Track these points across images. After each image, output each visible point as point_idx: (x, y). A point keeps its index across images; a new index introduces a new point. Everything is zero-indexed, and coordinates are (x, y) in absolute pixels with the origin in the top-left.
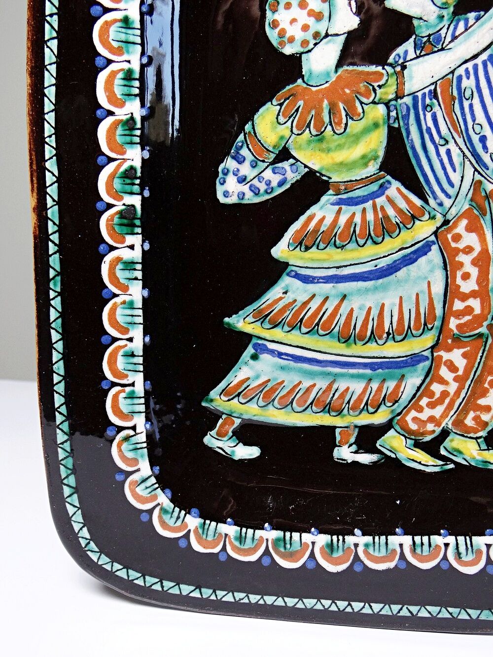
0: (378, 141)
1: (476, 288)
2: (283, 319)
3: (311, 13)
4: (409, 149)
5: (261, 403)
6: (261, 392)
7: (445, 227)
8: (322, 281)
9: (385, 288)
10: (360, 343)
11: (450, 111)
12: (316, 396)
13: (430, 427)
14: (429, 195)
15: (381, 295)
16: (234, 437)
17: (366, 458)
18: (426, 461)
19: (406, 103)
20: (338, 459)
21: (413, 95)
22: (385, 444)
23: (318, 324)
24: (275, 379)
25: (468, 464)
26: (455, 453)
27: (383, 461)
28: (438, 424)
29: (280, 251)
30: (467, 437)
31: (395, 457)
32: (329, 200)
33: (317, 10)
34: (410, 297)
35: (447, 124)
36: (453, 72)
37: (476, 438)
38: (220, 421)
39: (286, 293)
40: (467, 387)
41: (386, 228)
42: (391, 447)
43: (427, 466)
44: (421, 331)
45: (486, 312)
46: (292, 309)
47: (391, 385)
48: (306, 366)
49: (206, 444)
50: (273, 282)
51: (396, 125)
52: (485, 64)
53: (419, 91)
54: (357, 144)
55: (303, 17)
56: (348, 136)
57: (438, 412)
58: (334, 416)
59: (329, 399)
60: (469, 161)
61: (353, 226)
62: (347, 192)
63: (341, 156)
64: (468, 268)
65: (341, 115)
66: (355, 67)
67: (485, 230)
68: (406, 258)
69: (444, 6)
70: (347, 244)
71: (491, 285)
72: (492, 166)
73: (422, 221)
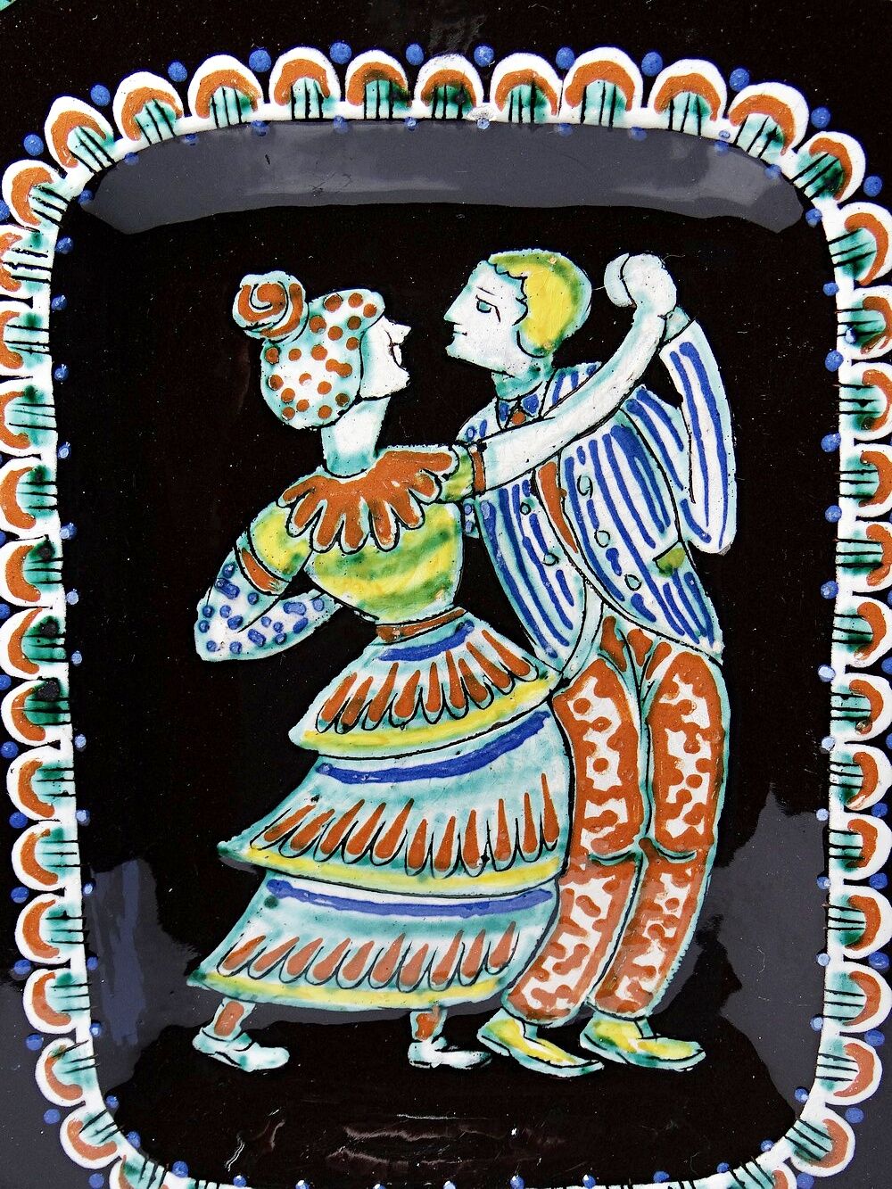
0: (448, 561)
1: (619, 783)
2: (314, 841)
3: (332, 366)
4: (497, 571)
5: (287, 976)
6: (285, 958)
7: (563, 690)
8: (373, 779)
9: (475, 787)
10: (440, 875)
11: (557, 513)
12: (375, 962)
13: (561, 1004)
14: (533, 641)
15: (470, 797)
16: (244, 1034)
17: (461, 1059)
18: (559, 1060)
19: (490, 501)
20: (415, 1062)
21: (500, 488)
22: (491, 1034)
23: (371, 847)
24: (307, 936)
25: (624, 1062)
26: (603, 1045)
27: (488, 1062)
28: (574, 999)
29: (304, 733)
30: (620, 1018)
31: (508, 1055)
32: (376, 652)
33: (341, 361)
34: (515, 801)
35: (554, 532)
36: (558, 454)
37: (636, 1020)
38: (220, 1009)
39: (316, 799)
40: (615, 938)
41: (469, 695)
42: (501, 1039)
43: (560, 1067)
44: (537, 851)
45: (636, 819)
46: (328, 825)
47: (495, 939)
48: (355, 914)
49: (197, 1048)
50: (293, 781)
51: (476, 535)
52: (606, 439)
53: (509, 482)
54: (416, 565)
55: (319, 372)
56: (401, 554)
57: (572, 978)
58: (407, 992)
59: (397, 965)
60: (594, 588)
61: (418, 692)
62: (405, 640)
63: (390, 584)
64: (604, 752)
65: (387, 522)
66: (406, 448)
67: (626, 692)
68: (505, 740)
69: (539, 353)
70: (409, 721)
71: (641, 778)
72: (628, 594)
73: (525, 681)
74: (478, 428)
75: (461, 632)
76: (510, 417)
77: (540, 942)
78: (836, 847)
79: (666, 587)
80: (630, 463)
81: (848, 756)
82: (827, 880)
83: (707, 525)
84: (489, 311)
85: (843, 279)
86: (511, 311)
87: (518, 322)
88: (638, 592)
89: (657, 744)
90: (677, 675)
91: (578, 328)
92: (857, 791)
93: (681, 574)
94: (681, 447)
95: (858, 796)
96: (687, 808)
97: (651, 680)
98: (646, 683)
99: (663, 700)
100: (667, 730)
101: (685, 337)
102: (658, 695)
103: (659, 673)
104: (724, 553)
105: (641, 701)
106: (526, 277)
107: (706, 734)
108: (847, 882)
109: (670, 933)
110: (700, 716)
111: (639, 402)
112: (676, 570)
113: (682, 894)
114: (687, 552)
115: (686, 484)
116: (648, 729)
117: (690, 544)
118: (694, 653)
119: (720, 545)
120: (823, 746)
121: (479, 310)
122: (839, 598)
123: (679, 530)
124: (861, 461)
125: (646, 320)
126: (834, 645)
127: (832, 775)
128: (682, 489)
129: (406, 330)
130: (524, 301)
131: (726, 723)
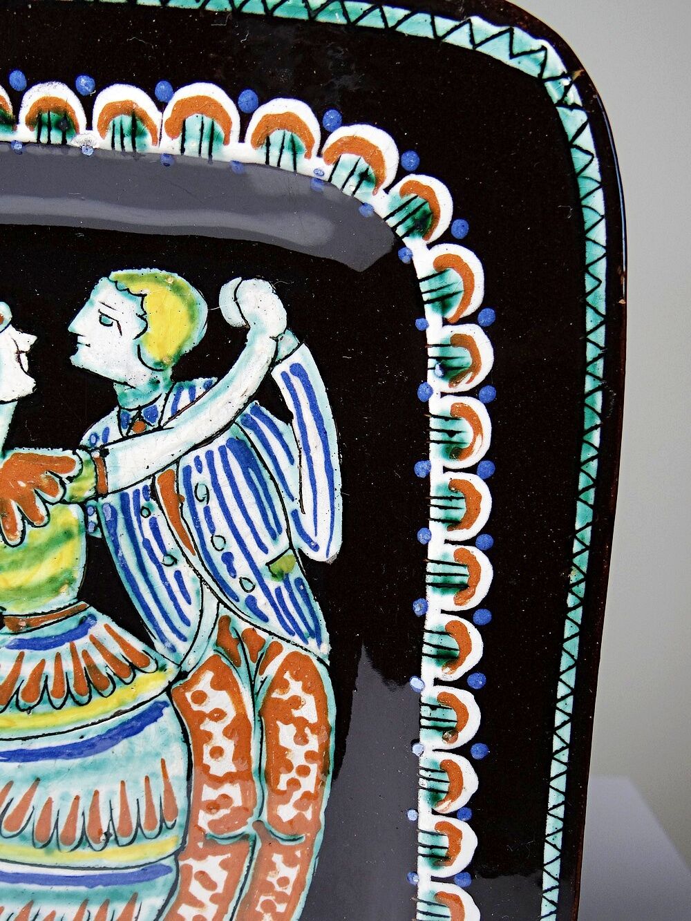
0: (72, 558)
1: (234, 769)
4: (119, 569)
7: (181, 682)
8: (1, 758)
9: (98, 769)
11: (177, 517)
14: (154, 636)
15: (93, 778)
19: (112, 504)
21: (121, 492)
32: (4, 641)
34: (136, 782)
35: (173, 534)
40: (231, 911)
41: (93, 684)
44: (157, 830)
45: (250, 803)
47: (119, 908)
52: (222, 450)
53: (130, 486)
54: (41, 561)
56: (27, 550)
60: (210, 588)
61: (43, 679)
62: (31, 631)
63: (18, 578)
64: (219, 740)
65: (14, 519)
66: (32, 451)
67: (241, 686)
68: (127, 726)
69: (158, 367)
70: (36, 705)
71: (254, 766)
72: (243, 596)
73: (146, 672)
74: (100, 435)
75: (84, 626)
76: (131, 426)
77: (161, 912)
78: (424, 846)
79: (278, 591)
80: (244, 473)
81: (435, 763)
82: (416, 876)
83: (316, 535)
84: (111, 325)
85: (432, 316)
86: (132, 326)
87: (138, 336)
88: (252, 594)
89: (269, 734)
90: (288, 673)
91: (196, 345)
92: (443, 796)
93: (292, 579)
94: (292, 461)
95: (444, 800)
96: (297, 795)
97: (264, 676)
98: (259, 678)
99: (275, 695)
100: (279, 723)
101: (296, 358)
102: (270, 690)
103: (271, 670)
104: (330, 562)
105: (254, 695)
106: (146, 295)
107: (314, 728)
108: (434, 879)
109: (281, 908)
110: (309, 711)
111: (253, 416)
112: (287, 575)
113: (292, 873)
114: (297, 558)
115: (296, 495)
116: (261, 721)
117: (300, 551)
118: (304, 653)
119: (327, 554)
120: (414, 752)
121: (101, 323)
122: (428, 615)
123: (290, 539)
124: (450, 488)
125: (258, 340)
126: (424, 658)
127: (421, 779)
128: (293, 500)
129: (32, 339)
130: (144, 317)
131: (332, 719)
